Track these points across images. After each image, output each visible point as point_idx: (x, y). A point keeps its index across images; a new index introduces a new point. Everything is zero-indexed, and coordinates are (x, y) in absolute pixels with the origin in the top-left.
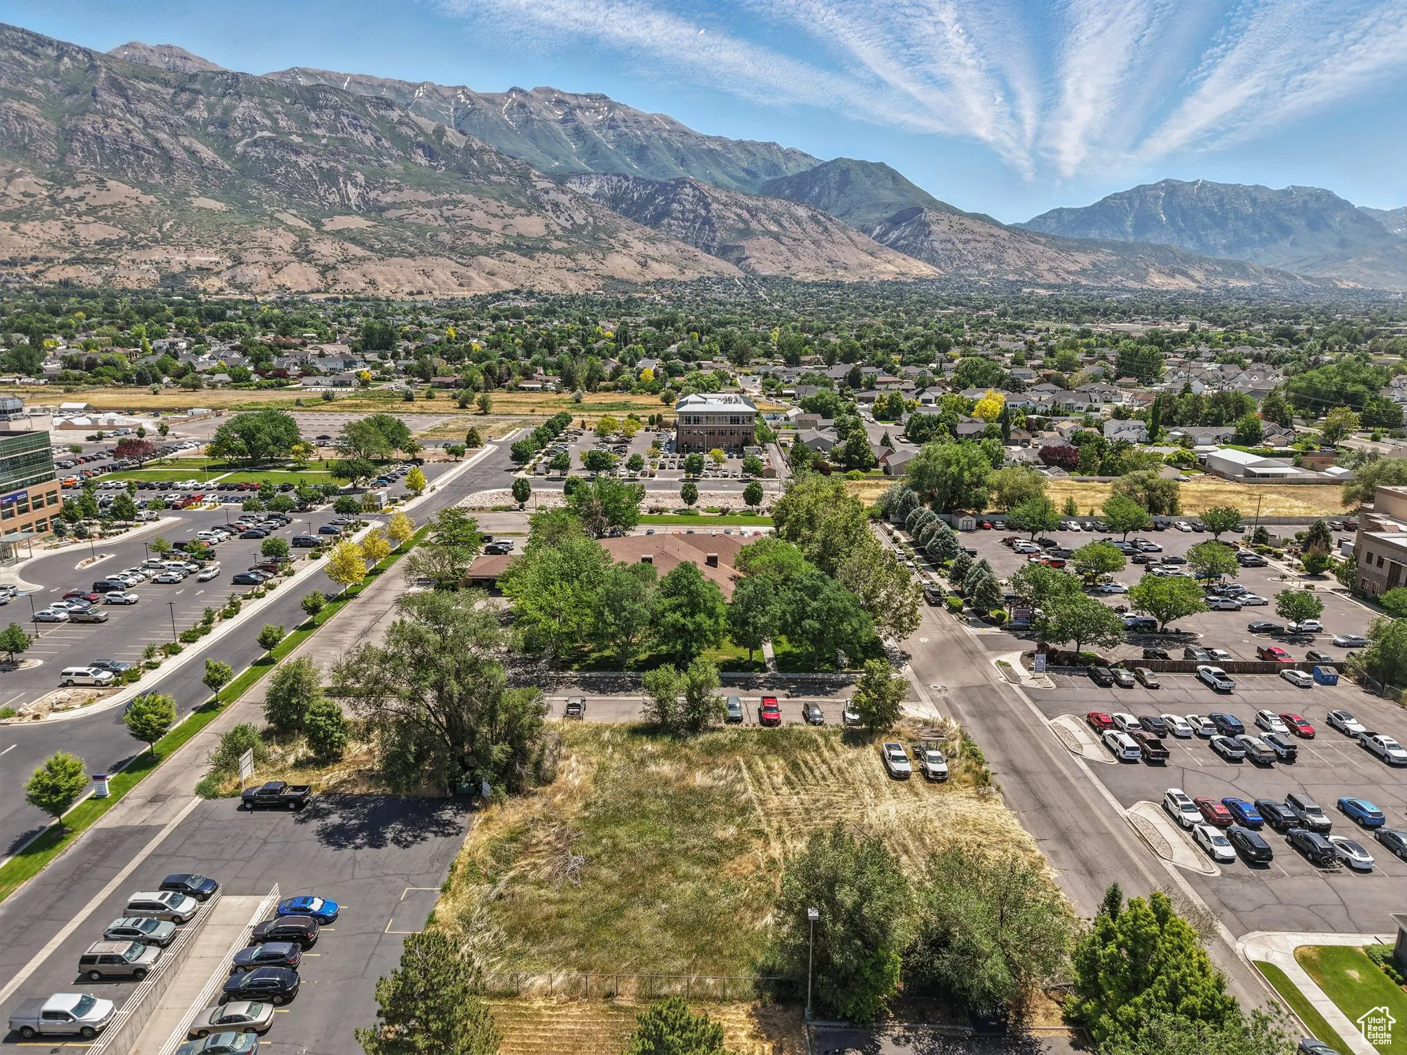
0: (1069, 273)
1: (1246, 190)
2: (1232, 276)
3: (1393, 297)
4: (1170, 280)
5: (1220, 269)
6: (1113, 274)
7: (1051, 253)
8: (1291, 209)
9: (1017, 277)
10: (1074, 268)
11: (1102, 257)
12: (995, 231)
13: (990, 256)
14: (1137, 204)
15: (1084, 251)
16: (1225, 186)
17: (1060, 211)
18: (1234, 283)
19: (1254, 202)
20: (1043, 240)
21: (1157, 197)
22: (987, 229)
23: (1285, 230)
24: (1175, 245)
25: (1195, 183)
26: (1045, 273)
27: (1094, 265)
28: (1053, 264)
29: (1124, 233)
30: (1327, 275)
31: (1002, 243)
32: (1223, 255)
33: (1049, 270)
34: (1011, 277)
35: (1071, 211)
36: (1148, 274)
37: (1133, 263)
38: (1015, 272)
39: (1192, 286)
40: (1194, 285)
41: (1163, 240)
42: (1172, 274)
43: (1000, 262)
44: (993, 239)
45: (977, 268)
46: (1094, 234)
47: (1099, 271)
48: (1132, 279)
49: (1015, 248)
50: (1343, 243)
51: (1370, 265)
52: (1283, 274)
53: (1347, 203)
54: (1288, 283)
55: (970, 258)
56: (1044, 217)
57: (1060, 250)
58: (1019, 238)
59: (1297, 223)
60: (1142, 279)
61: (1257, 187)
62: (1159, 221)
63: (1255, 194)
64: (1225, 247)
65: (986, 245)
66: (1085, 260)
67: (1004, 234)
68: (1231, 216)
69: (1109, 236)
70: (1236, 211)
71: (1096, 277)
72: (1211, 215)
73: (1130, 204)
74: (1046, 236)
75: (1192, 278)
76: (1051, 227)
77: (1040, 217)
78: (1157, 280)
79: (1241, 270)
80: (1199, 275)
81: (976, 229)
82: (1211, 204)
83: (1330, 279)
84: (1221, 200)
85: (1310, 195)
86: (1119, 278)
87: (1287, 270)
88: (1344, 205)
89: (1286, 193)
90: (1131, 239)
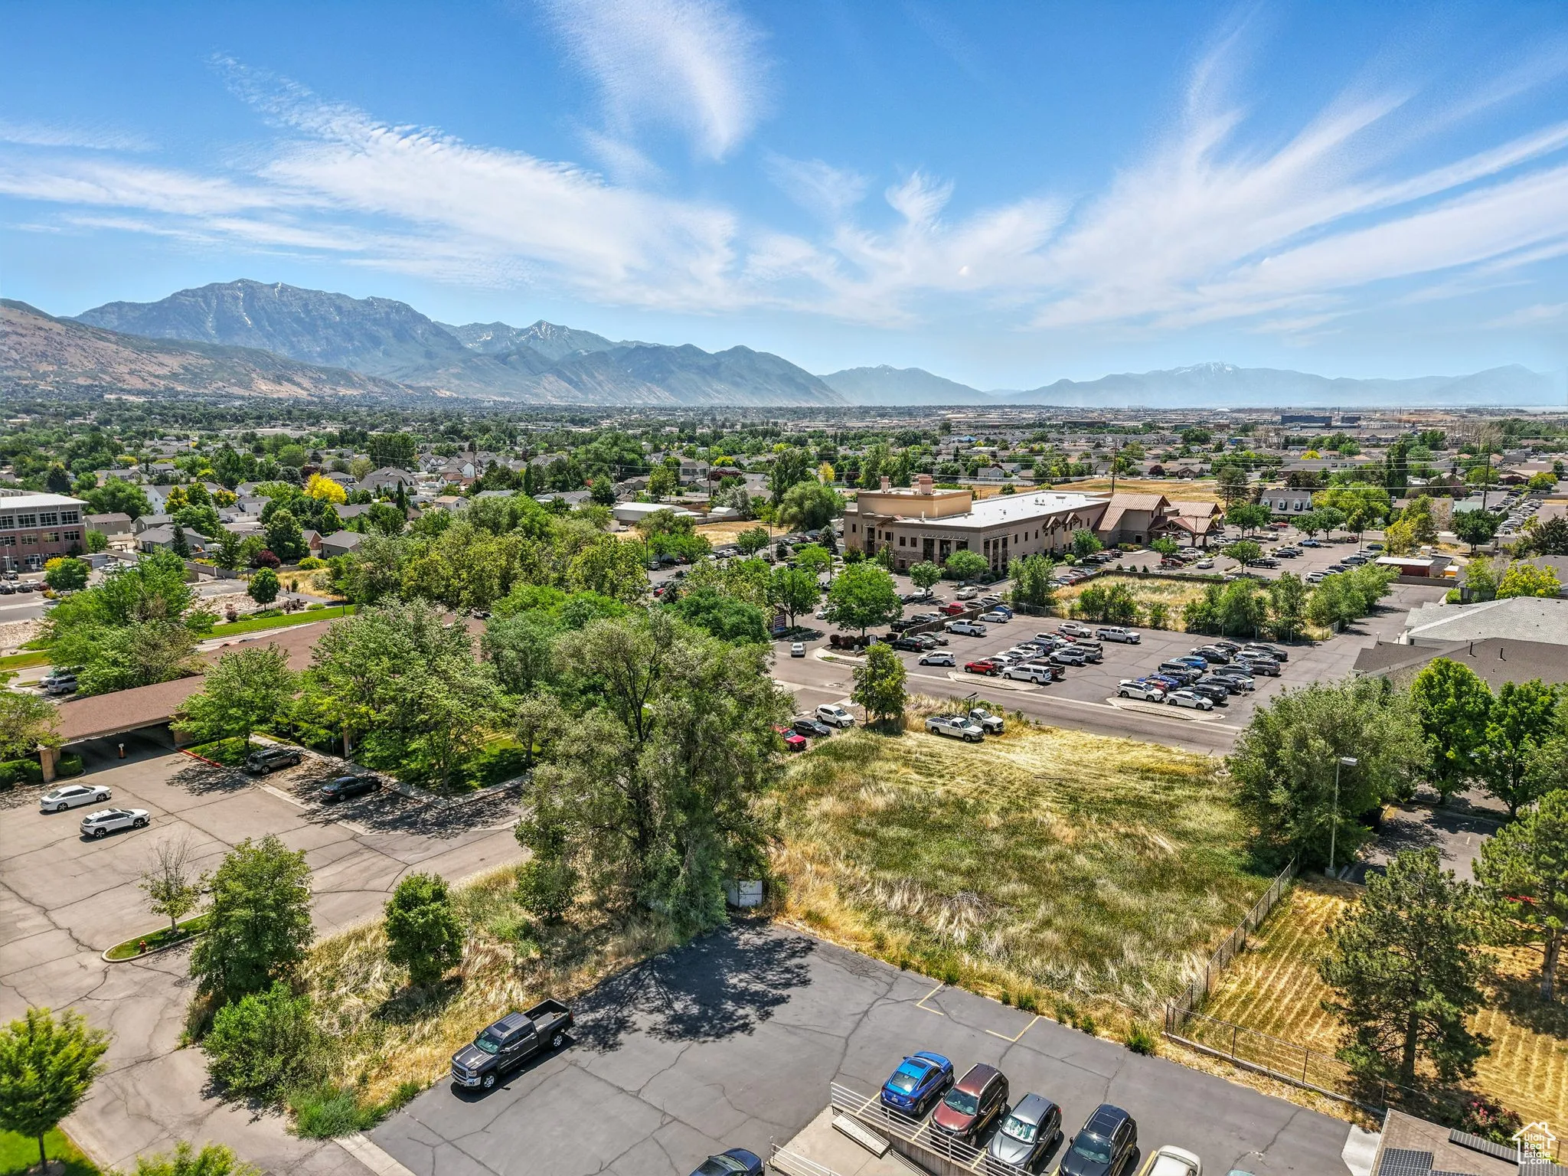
0: (157, 377)
1: (329, 296)
2: (338, 384)
3: (486, 404)
4: (278, 388)
5: (324, 377)
6: (212, 381)
7: (127, 353)
8: (375, 320)
9: (89, 382)
10: (164, 371)
11: (192, 359)
12: (41, 323)
13: (44, 355)
14: (214, 302)
15: (169, 352)
16: (306, 291)
17: (119, 305)
18: (343, 391)
19: (339, 309)
20: (113, 338)
21: (236, 298)
22: (30, 320)
23: (376, 341)
24: (268, 349)
25: (274, 286)
26: (127, 377)
27: (185, 368)
28: (133, 366)
29: (206, 334)
30: (423, 384)
31: (58, 338)
32: (321, 363)
33: (131, 373)
34: (82, 381)
35: (134, 306)
36: (252, 380)
37: (232, 368)
38: (85, 374)
39: (302, 394)
40: (305, 393)
41: (253, 345)
42: (278, 380)
43: (60, 362)
44: (42, 333)
45: (29, 369)
46: (170, 334)
47: (194, 376)
48: (235, 385)
49: (77, 345)
50: (429, 355)
51: (457, 376)
52: (387, 383)
53: (423, 317)
54: (393, 391)
55: (14, 355)
56: (102, 311)
57: (139, 350)
58: (79, 334)
59: (384, 333)
60: (248, 387)
61: (339, 295)
62: (244, 324)
63: (338, 302)
64: (320, 355)
65: (35, 340)
66: (173, 363)
67: (57, 328)
68: (320, 322)
69: (188, 336)
70: (324, 319)
71: (191, 382)
72: (299, 320)
73: (208, 305)
74: (115, 334)
75: (299, 385)
76: (112, 322)
77: (94, 311)
78: (264, 387)
79: (345, 378)
80: (306, 383)
81: (14, 320)
82: (296, 308)
83: (428, 388)
84: (306, 305)
85: (389, 307)
86: (221, 384)
87: (387, 378)
88: (422, 319)
89: (369, 303)
90: (216, 342)
